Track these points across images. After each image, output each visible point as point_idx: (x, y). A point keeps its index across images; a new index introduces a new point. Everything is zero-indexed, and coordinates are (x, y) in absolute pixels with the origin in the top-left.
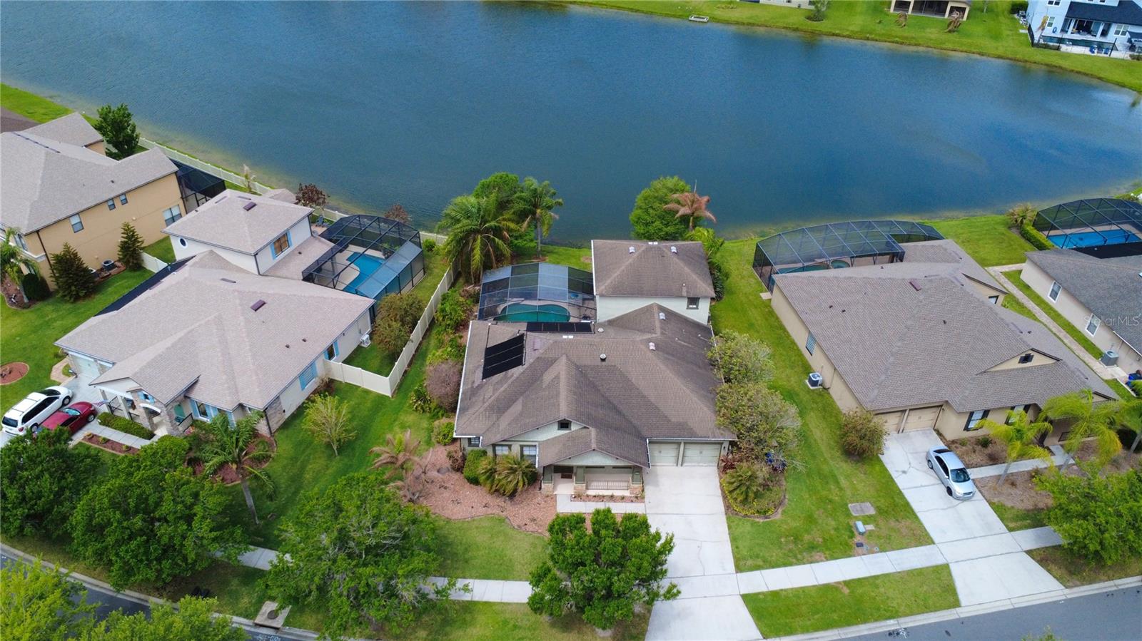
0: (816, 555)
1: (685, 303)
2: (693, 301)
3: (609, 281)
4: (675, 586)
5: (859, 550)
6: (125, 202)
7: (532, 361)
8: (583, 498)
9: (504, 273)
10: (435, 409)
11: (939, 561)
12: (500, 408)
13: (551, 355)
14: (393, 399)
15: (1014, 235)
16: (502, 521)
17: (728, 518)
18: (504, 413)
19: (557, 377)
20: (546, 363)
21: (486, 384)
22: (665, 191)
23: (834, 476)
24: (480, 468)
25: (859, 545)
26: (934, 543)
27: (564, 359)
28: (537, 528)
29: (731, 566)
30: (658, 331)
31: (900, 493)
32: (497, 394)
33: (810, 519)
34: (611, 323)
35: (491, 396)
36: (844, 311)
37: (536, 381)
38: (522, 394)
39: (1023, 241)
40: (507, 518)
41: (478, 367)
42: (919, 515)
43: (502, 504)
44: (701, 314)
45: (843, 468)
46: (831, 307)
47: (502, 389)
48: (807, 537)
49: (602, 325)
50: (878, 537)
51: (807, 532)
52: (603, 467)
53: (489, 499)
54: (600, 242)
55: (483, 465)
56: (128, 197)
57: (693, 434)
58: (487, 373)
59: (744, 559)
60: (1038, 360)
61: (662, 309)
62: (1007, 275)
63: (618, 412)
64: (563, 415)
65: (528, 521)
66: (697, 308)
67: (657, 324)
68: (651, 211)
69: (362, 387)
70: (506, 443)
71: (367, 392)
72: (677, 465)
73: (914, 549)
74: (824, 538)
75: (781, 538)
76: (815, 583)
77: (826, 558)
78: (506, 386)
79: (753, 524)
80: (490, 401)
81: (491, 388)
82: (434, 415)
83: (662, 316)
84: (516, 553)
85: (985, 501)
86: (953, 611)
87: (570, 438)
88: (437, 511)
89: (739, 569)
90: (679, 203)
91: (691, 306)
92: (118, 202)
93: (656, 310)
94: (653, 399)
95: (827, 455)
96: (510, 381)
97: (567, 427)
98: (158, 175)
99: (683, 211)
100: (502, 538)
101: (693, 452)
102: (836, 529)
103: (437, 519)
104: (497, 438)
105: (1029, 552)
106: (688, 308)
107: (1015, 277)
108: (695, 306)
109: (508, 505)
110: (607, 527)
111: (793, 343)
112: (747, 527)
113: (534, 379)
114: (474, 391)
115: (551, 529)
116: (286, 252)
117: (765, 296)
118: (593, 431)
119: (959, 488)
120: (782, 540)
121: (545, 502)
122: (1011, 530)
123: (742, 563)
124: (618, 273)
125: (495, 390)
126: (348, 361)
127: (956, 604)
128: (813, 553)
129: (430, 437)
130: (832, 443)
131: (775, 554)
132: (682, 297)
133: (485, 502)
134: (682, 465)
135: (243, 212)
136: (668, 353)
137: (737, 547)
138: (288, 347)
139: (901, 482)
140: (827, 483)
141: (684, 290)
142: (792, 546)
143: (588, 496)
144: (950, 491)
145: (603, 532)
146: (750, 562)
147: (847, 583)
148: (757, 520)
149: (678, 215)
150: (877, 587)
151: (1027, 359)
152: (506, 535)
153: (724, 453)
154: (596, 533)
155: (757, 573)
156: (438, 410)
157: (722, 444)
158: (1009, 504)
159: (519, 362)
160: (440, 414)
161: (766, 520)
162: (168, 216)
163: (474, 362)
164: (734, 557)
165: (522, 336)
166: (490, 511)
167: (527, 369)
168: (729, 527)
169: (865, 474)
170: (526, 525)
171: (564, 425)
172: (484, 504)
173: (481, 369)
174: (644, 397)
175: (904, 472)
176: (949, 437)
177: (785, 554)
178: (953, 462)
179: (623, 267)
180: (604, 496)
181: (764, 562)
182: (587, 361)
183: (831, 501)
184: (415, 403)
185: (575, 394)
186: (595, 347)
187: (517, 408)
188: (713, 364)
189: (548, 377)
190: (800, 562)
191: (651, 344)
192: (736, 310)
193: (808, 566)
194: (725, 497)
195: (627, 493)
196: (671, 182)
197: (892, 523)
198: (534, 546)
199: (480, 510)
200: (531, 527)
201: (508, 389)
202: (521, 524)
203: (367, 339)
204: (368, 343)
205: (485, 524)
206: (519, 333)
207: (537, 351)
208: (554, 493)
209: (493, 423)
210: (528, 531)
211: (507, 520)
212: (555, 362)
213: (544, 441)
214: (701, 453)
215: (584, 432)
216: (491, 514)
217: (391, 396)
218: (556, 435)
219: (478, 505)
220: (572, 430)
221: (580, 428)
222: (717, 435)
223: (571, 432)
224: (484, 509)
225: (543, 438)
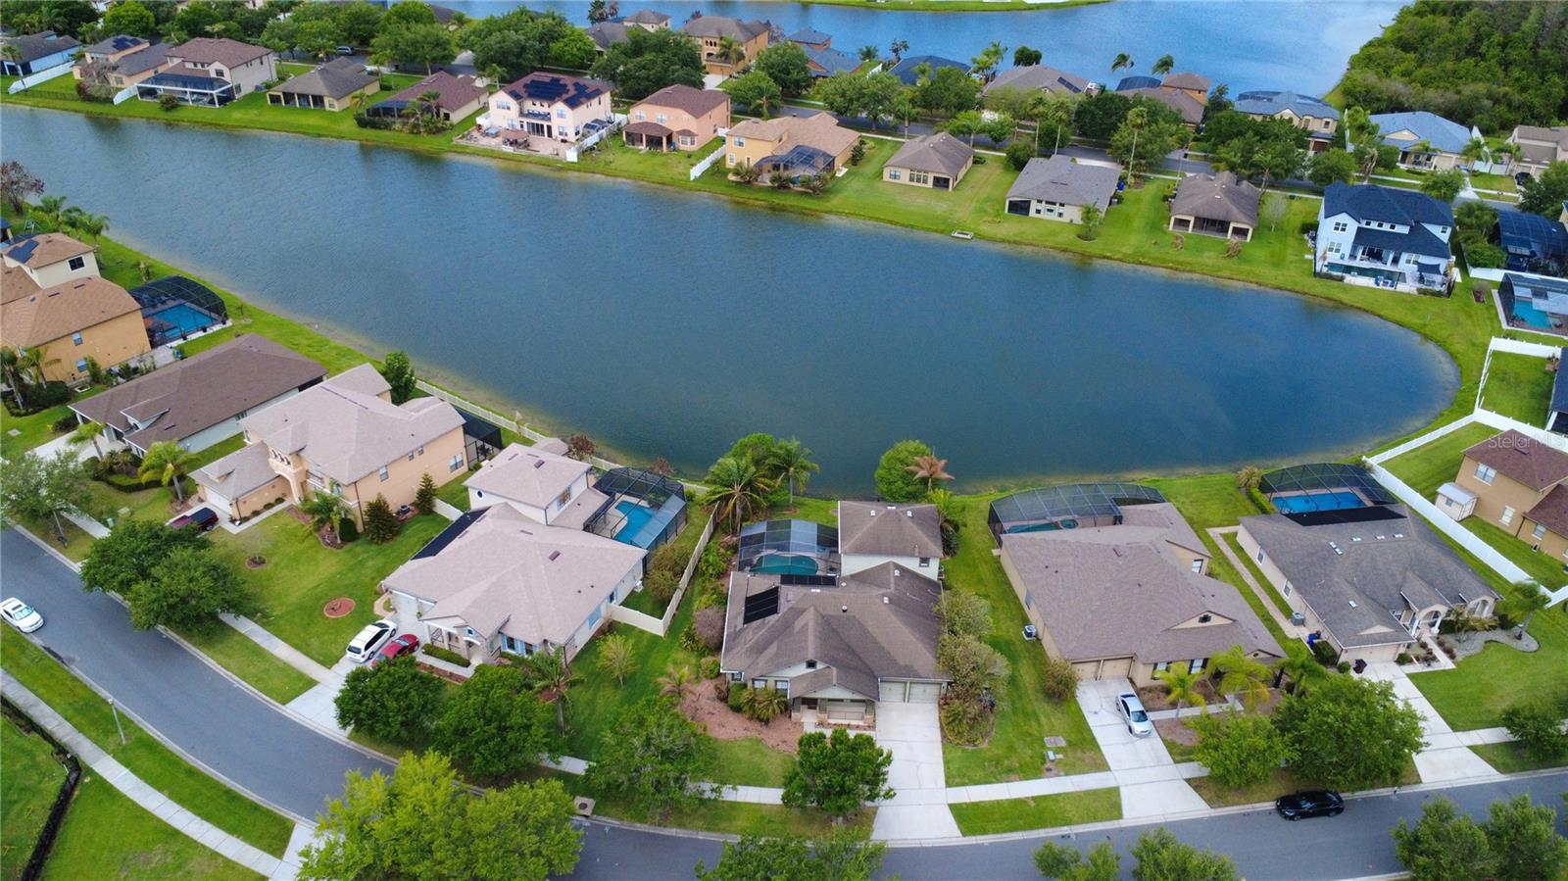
0: (1012, 776)
1: (918, 561)
2: (925, 560)
3: (852, 542)
4: (891, 790)
5: (1048, 774)
6: (421, 452)
7: (785, 610)
8: (823, 723)
9: (760, 528)
10: (703, 648)
11: (1113, 784)
12: (759, 649)
13: (801, 606)
14: (665, 639)
15: (1242, 497)
16: (759, 741)
17: (943, 745)
18: (762, 653)
19: (806, 624)
20: (797, 612)
21: (746, 628)
22: (906, 453)
23: (1036, 714)
24: (741, 698)
25: (1049, 770)
26: (1109, 770)
27: (812, 609)
28: (788, 746)
29: (942, 782)
30: (892, 586)
31: (1090, 730)
32: (756, 638)
33: (1011, 748)
34: (853, 577)
35: (751, 639)
36: (1057, 571)
38: (776, 638)
39: (1248, 502)
40: (763, 739)
41: (739, 614)
42: (1102, 748)
43: (760, 728)
44: (931, 571)
45: (1043, 708)
46: (1047, 567)
47: (760, 633)
48: (1006, 762)
49: (845, 579)
50: (1066, 765)
51: (1007, 758)
52: (841, 700)
53: (748, 724)
54: (847, 503)
55: (745, 695)
56: (425, 450)
57: (917, 675)
58: (748, 620)
59: (954, 777)
60: (1215, 621)
61: (897, 567)
62: (1226, 537)
63: (856, 655)
64: (811, 657)
65: (779, 741)
66: (928, 566)
67: (892, 580)
68: (893, 471)
69: (639, 627)
70: (763, 677)
71: (642, 632)
72: (904, 701)
73: (1093, 775)
74: (1020, 763)
76: (1007, 797)
78: (763, 630)
79: (963, 751)
80: (750, 643)
81: (751, 632)
82: (702, 653)
83: (897, 573)
84: (770, 767)
85: (1159, 739)
86: (1116, 822)
87: (815, 675)
89: (948, 784)
90: (918, 465)
91: (922, 564)
92: (416, 454)
93: (892, 566)
94: (885, 645)
95: (1032, 697)
96: (768, 626)
97: (814, 666)
98: (450, 428)
99: (922, 473)
100: (759, 755)
101: (917, 690)
102: (1032, 757)
104: (756, 674)
105: (1188, 781)
106: (920, 566)
107: (1231, 538)
108: (926, 564)
109: (764, 729)
110: (841, 743)
111: (1016, 597)
112: (959, 753)
113: (787, 626)
114: (736, 635)
115: (800, 743)
116: (568, 503)
117: (995, 552)
118: (834, 670)
119: (1138, 727)
120: (986, 763)
121: (794, 726)
122: (1176, 762)
123: (951, 780)
124: (860, 534)
125: (754, 634)
126: (625, 604)
127: (1120, 816)
128: (1010, 775)
129: (698, 673)
130: (1037, 687)
131: (980, 774)
132: (914, 556)
133: (746, 726)
134: (908, 702)
135: (534, 469)
136: (900, 607)
137: (949, 768)
138: (580, 592)
139: (1091, 721)
140: (1029, 720)
141: (917, 550)
142: (993, 769)
143: (829, 724)
144: (1130, 730)
145: (838, 747)
146: (957, 780)
147: (1034, 798)
148: (967, 747)
149: (917, 476)
150: (1058, 802)
151: (1205, 619)
152: (762, 753)
153: (943, 691)
154: (834, 746)
155: (963, 788)
156: (705, 650)
157: (941, 684)
158: (1179, 742)
159: (774, 611)
160: (706, 653)
161: (974, 748)
162: (453, 463)
163: (735, 610)
164: (946, 776)
165: (777, 588)
167: (780, 617)
168: (944, 753)
169: (1061, 712)
170: (778, 745)
171: (811, 664)
172: (744, 728)
173: (742, 616)
174: (877, 643)
175: (1096, 713)
176: (1140, 684)
177: (986, 774)
178: (1135, 705)
179: (865, 529)
180: (842, 725)
181: (969, 780)
182: (830, 611)
183: (1030, 735)
184: (685, 643)
185: (820, 639)
186: (838, 599)
187: (773, 649)
188: (939, 618)
189: (799, 624)
190: (999, 781)
191: (885, 598)
192: (969, 566)
193: (1004, 785)
194: (942, 729)
195: (861, 723)
196: (913, 445)
197: (1079, 754)
198: (784, 761)
199: (742, 733)
200: (783, 747)
201: (766, 634)
202: (775, 744)
203: (640, 585)
204: (640, 588)
205: (746, 744)
206: (774, 585)
207: (790, 601)
208: (802, 720)
209: (753, 661)
210: (779, 750)
211: (763, 741)
212: (804, 612)
213: (794, 677)
214: (923, 691)
215: (827, 670)
216: (751, 735)
217: (663, 636)
218: (804, 673)
219: (740, 728)
220: (817, 669)
221: (824, 667)
222: (938, 676)
223: (817, 671)
224: (744, 731)
225: (794, 675)
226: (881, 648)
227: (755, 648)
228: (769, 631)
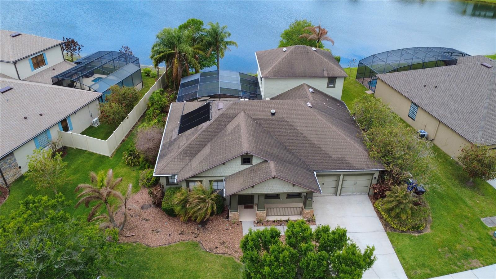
0: (474, 262)
1: (325, 82)
2: (332, 81)
3: (270, 69)
7: (217, 116)
8: (264, 223)
9: (196, 77)
10: (142, 162)
12: (192, 152)
13: (232, 112)
14: (112, 158)
16: (196, 245)
17: (388, 234)
18: (195, 155)
19: (238, 126)
20: (227, 118)
21: (180, 137)
23: (460, 198)
24: (175, 199)
27: (242, 113)
28: (227, 250)
29: (403, 275)
30: (311, 98)
32: (189, 142)
33: (456, 232)
34: (274, 99)
35: (185, 144)
36: (436, 87)
37: (221, 131)
38: (209, 141)
40: (200, 242)
41: (175, 128)
43: (196, 231)
44: (337, 92)
45: (464, 192)
46: (425, 86)
47: (194, 138)
48: (458, 247)
51: (457, 242)
52: (276, 196)
53: (184, 228)
55: (178, 197)
57: (350, 167)
58: (183, 129)
59: (413, 268)
61: (310, 87)
63: (290, 152)
64: (246, 148)
65: (218, 245)
66: (334, 87)
67: (309, 94)
69: (89, 150)
70: (198, 179)
71: (92, 154)
72: (336, 195)
74: (474, 248)
75: (437, 248)
77: (482, 264)
78: (196, 135)
79: (410, 238)
80: (183, 147)
81: (185, 139)
82: (142, 168)
83: (311, 90)
84: (208, 274)
87: (252, 170)
88: (138, 240)
89: (412, 278)
91: (330, 86)
93: (306, 87)
94: (315, 142)
96: (199, 132)
97: (250, 163)
100: (195, 261)
101: (349, 182)
102: (480, 239)
103: (138, 246)
104: (187, 175)
106: (328, 87)
108: (332, 86)
109: (201, 232)
112: (407, 241)
113: (219, 130)
114: (171, 143)
116: (42, 68)
117: (369, 92)
118: (272, 164)
120: (440, 250)
121: (232, 228)
123: (412, 272)
124: (277, 63)
125: (188, 139)
128: (470, 261)
129: (137, 183)
130: (449, 175)
132: (323, 77)
133: (181, 230)
134: (340, 195)
136: (322, 111)
137: (404, 259)
138: (25, 118)
140: (457, 203)
141: (325, 73)
142: (449, 255)
143: (268, 221)
146: (419, 271)
148: (413, 234)
152: (199, 258)
153: (374, 182)
156: (144, 162)
157: (373, 174)
159: (207, 119)
160: (146, 166)
161: (420, 234)
163: (172, 125)
164: (404, 268)
165: (208, 105)
166: (185, 238)
167: (213, 123)
168: (392, 242)
169: (483, 196)
170: (217, 248)
171: (246, 160)
172: (180, 232)
173: (178, 128)
177: (446, 263)
179: (280, 59)
180: (281, 221)
181: (431, 270)
182: (260, 115)
183: (466, 217)
184: (127, 158)
185: (253, 136)
186: (266, 106)
187: (207, 150)
189: (230, 127)
191: (308, 103)
193: (469, 272)
194: (381, 217)
195: (300, 218)
198: (225, 266)
199: (176, 237)
200: (221, 249)
201: (198, 138)
202: (213, 247)
203: (97, 121)
204: (97, 124)
205: (181, 249)
206: (206, 103)
207: (220, 110)
208: (240, 221)
209: (186, 164)
210: (219, 254)
211: (200, 245)
212: (235, 117)
213: (229, 176)
214: (355, 183)
215: (264, 165)
216: (186, 240)
217: (110, 156)
218: (240, 170)
219: (175, 233)
220: (253, 165)
221: (260, 162)
222: (370, 167)
223: (253, 167)
224: (179, 236)
225: (229, 173)
226: (312, 145)
227: (188, 152)
228: (201, 135)
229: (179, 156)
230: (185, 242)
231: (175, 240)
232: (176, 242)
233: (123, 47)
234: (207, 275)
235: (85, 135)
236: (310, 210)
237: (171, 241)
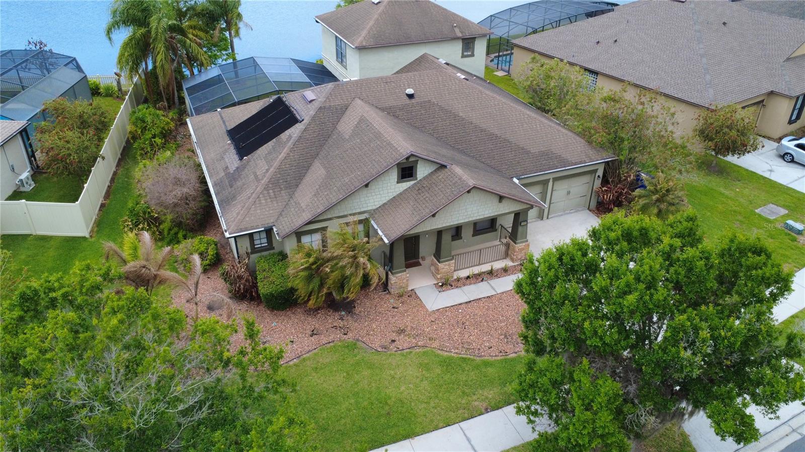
1: (458, 47)
2: (468, 45)
7: (312, 113)
8: (453, 284)
10: (170, 230)
12: (288, 181)
13: (338, 102)
14: (93, 239)
16: (352, 347)
18: (297, 186)
19: (362, 121)
20: (333, 112)
21: (249, 162)
23: (713, 190)
27: (358, 101)
28: (414, 341)
31: (790, 188)
32: (276, 164)
35: (267, 170)
37: (329, 135)
38: (316, 155)
40: (358, 340)
41: (225, 152)
43: (341, 323)
44: (477, 62)
46: (598, 42)
47: (282, 156)
53: (313, 322)
57: (565, 163)
58: (246, 152)
61: (437, 59)
65: (394, 336)
66: (473, 55)
69: (34, 234)
70: (317, 225)
72: (542, 219)
77: (794, 267)
78: (285, 152)
80: (268, 176)
81: (262, 162)
83: (443, 61)
84: (403, 388)
91: (465, 53)
93: (431, 57)
94: (496, 132)
96: (289, 144)
97: (412, 177)
100: (366, 373)
101: (559, 193)
102: (771, 237)
104: (298, 220)
106: (463, 56)
108: (470, 53)
109: (349, 322)
114: (234, 178)
118: (456, 169)
121: (402, 303)
124: (371, 23)
132: (456, 39)
133: (309, 327)
134: (548, 218)
139: (778, 179)
140: (714, 197)
141: (457, 31)
143: (458, 280)
152: (371, 366)
156: (176, 229)
157: (596, 171)
160: (180, 235)
163: (215, 151)
165: (280, 99)
166: (324, 339)
167: (309, 124)
169: (739, 181)
170: (393, 341)
171: (406, 171)
172: (309, 332)
173: (232, 151)
179: (376, 16)
180: (479, 275)
182: (390, 100)
183: (736, 212)
187: (317, 172)
189: (346, 126)
191: (459, 75)
195: (508, 262)
198: (426, 367)
199: (307, 342)
200: (404, 342)
201: (291, 154)
202: (386, 341)
203: (27, 178)
204: (30, 185)
205: (328, 360)
206: (271, 100)
207: (313, 102)
208: (410, 289)
209: (285, 203)
210: (403, 350)
211: (360, 344)
212: (346, 109)
213: (377, 209)
214: (569, 193)
215: (442, 174)
216: (329, 342)
217: (87, 236)
218: (395, 194)
219: (300, 335)
220: (418, 179)
221: (430, 171)
222: (593, 158)
223: (418, 182)
224: (312, 339)
225: (376, 203)
226: (493, 137)
227: (281, 181)
228: (295, 149)
229: (265, 192)
230: (328, 346)
231: (306, 347)
232: (309, 351)
233: (30, 43)
234: (401, 390)
235: (24, 201)
236: (524, 244)
237: (301, 352)
